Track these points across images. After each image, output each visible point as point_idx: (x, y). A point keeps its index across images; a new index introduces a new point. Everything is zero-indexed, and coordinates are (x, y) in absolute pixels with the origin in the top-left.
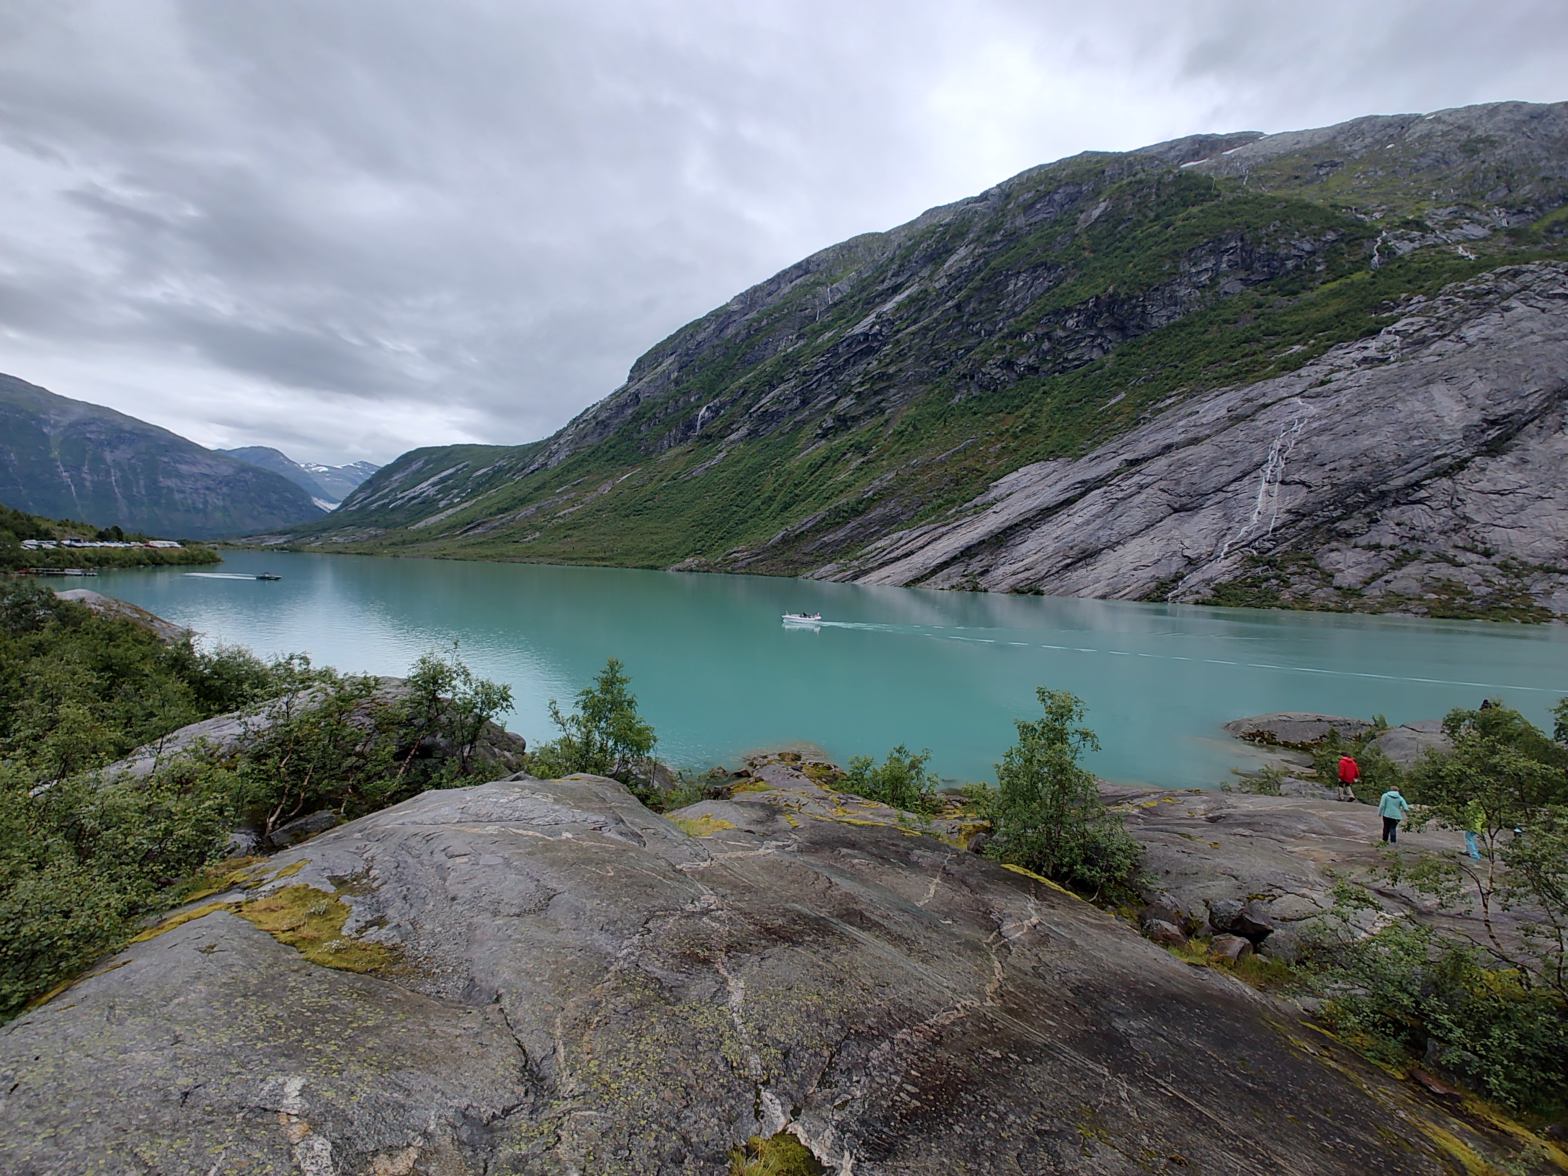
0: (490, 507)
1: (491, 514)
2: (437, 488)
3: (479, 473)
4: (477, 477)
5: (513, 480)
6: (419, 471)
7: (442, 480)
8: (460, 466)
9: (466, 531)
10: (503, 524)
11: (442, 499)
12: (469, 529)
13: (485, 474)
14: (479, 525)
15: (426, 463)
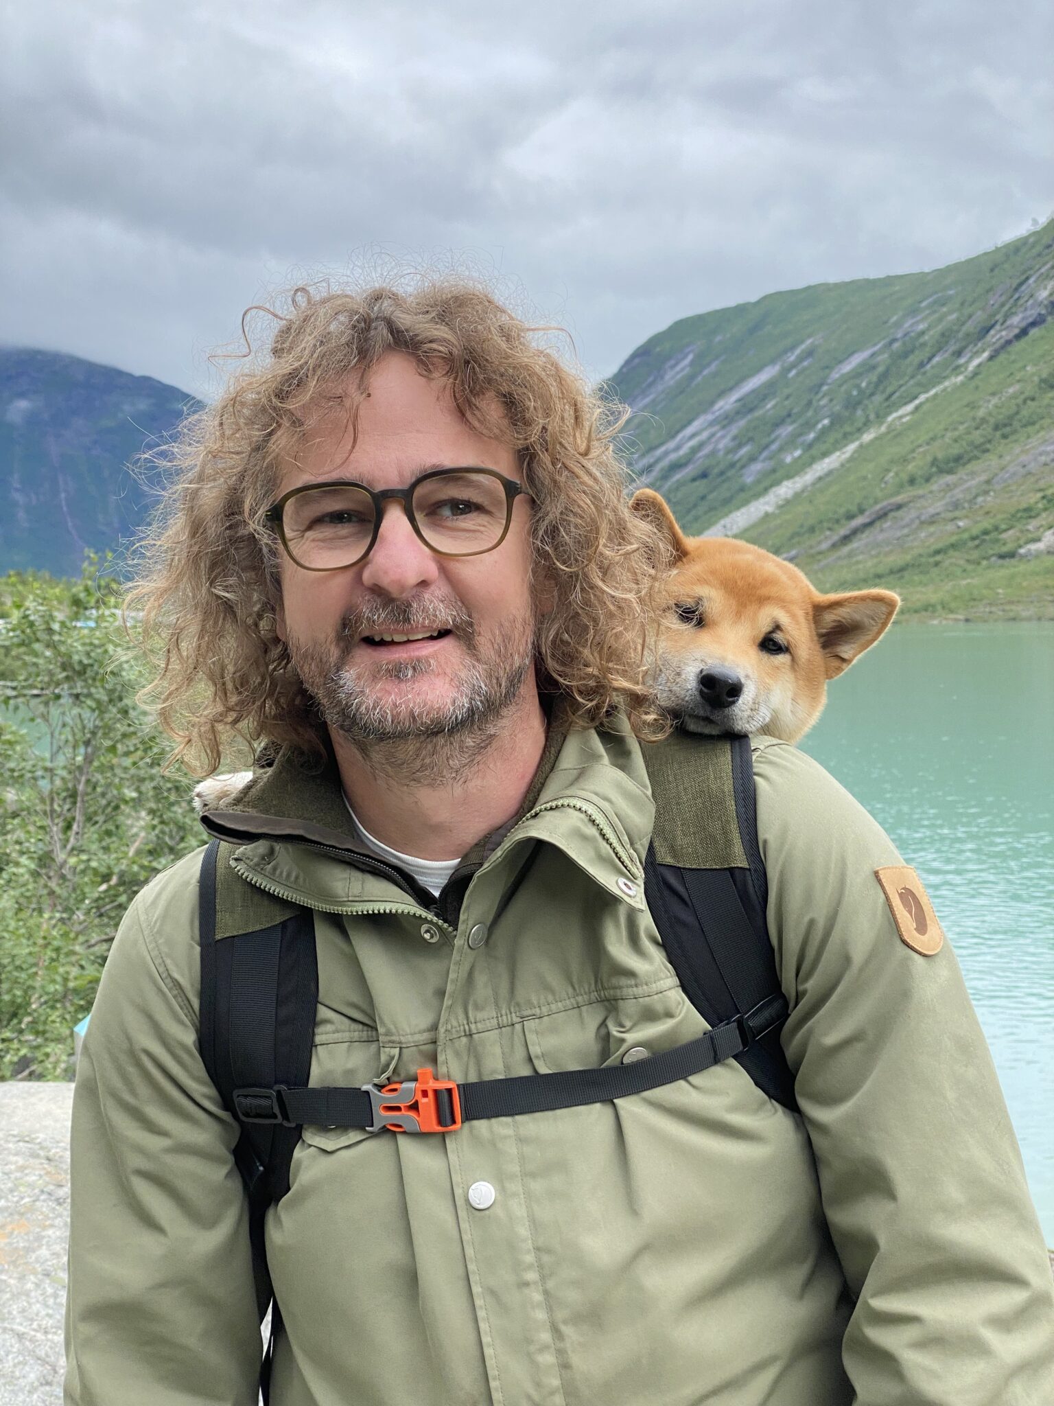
0: (905, 460)
1: (912, 481)
2: (734, 430)
3: (847, 367)
4: (845, 379)
5: (957, 370)
6: (683, 388)
7: (747, 407)
8: (792, 358)
9: (846, 539)
10: (956, 505)
11: (752, 459)
12: (855, 532)
13: (867, 367)
14: (883, 515)
15: (700, 362)
